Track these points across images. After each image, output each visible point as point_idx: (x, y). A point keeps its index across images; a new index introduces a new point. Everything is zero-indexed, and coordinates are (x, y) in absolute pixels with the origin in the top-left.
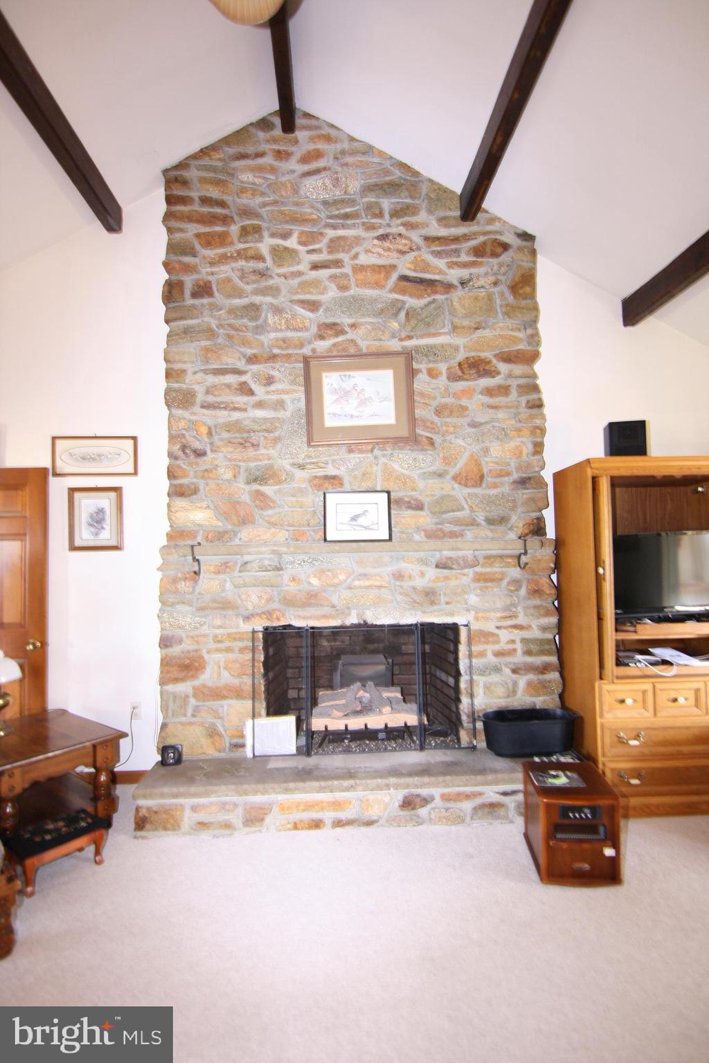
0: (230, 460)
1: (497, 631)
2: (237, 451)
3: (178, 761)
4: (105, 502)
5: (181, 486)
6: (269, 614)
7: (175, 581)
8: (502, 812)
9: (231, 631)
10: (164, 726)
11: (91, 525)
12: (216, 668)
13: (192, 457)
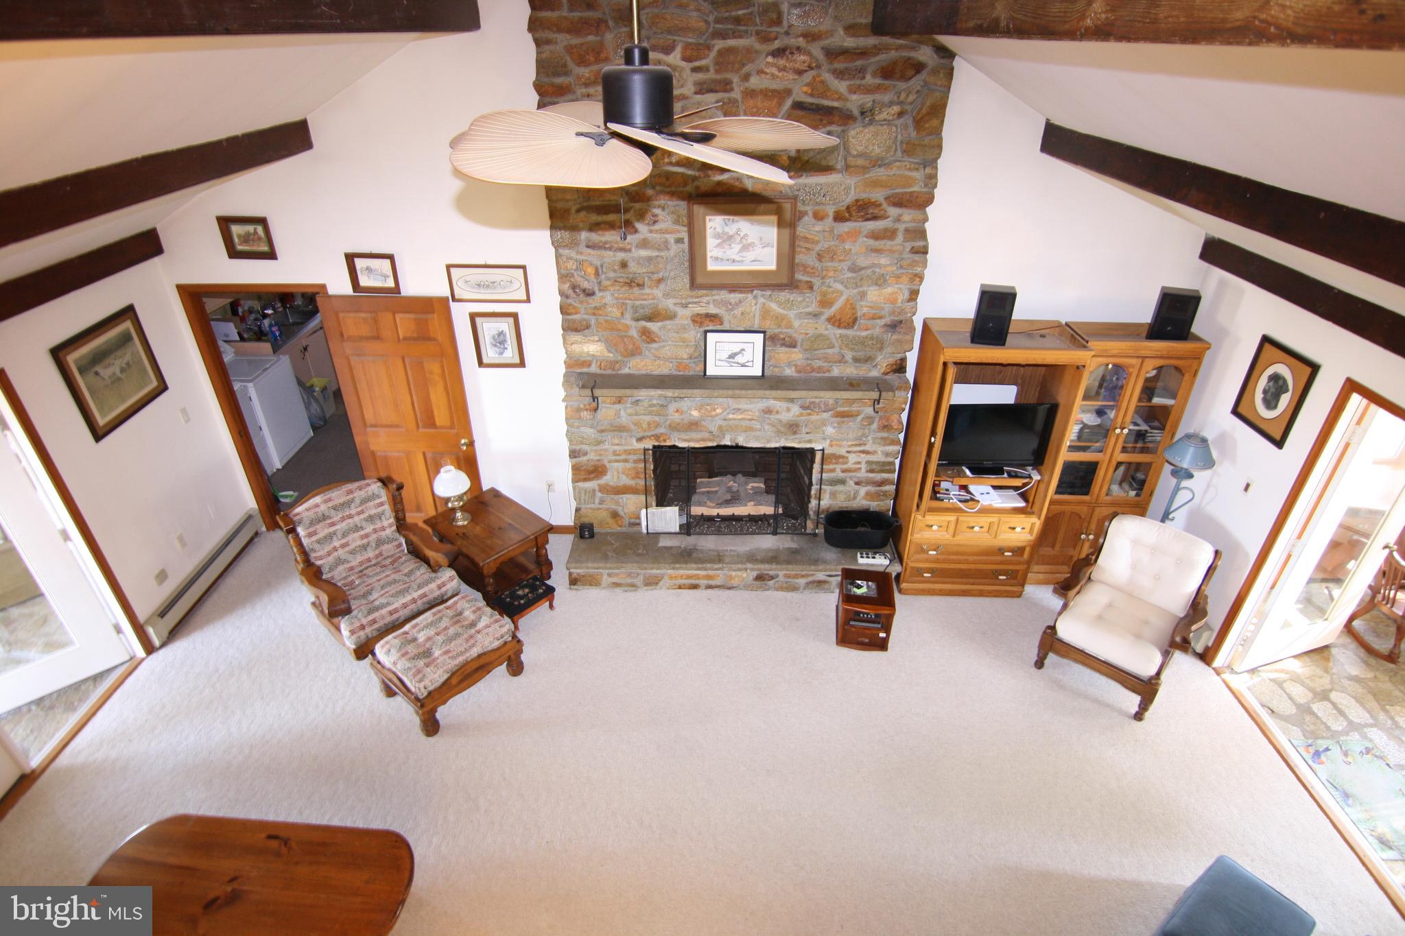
0: (617, 299)
1: (847, 455)
2: (623, 289)
3: (592, 536)
4: (505, 326)
5: (574, 321)
6: (657, 437)
7: (578, 410)
8: (826, 586)
9: (626, 448)
10: (577, 510)
11: (495, 346)
12: (615, 473)
13: (581, 296)
